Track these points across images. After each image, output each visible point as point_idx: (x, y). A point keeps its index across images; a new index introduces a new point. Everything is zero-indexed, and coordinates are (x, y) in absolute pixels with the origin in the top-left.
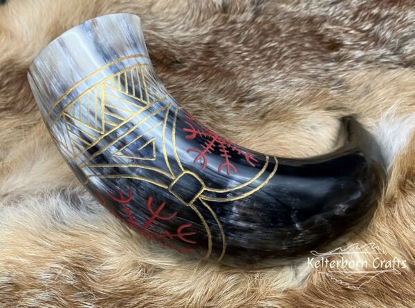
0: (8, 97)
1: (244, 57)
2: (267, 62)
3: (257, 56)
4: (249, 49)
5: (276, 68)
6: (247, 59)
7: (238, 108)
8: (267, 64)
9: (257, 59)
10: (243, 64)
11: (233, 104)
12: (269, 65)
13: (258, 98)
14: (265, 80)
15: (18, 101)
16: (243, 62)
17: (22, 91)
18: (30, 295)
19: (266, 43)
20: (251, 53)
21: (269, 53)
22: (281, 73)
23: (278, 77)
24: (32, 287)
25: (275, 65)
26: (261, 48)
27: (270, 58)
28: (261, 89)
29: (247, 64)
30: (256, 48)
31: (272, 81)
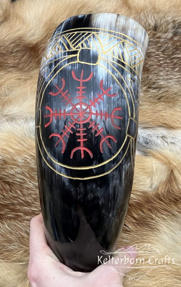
0: (15, 60)
1: (160, 61)
2: (173, 66)
3: (168, 62)
4: (164, 56)
5: (177, 72)
6: (161, 62)
7: (146, 91)
8: (172, 68)
9: (168, 63)
10: (157, 65)
11: (144, 88)
12: (173, 68)
13: (159, 88)
14: (167, 77)
15: (21, 63)
16: (158, 64)
17: (24, 58)
18: (12, 168)
19: (176, 54)
20: (165, 59)
21: (175, 61)
22: (179, 75)
23: (176, 77)
24: (13, 164)
25: (177, 69)
26: (172, 57)
27: (175, 64)
28: (162, 83)
29: (160, 66)
30: (169, 56)
31: (171, 79)
